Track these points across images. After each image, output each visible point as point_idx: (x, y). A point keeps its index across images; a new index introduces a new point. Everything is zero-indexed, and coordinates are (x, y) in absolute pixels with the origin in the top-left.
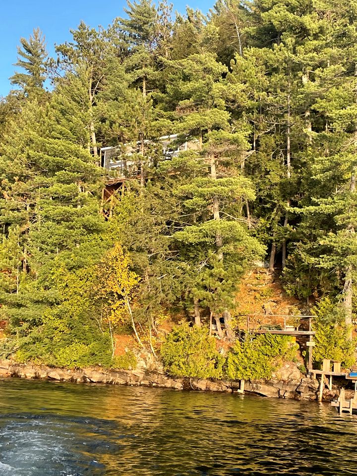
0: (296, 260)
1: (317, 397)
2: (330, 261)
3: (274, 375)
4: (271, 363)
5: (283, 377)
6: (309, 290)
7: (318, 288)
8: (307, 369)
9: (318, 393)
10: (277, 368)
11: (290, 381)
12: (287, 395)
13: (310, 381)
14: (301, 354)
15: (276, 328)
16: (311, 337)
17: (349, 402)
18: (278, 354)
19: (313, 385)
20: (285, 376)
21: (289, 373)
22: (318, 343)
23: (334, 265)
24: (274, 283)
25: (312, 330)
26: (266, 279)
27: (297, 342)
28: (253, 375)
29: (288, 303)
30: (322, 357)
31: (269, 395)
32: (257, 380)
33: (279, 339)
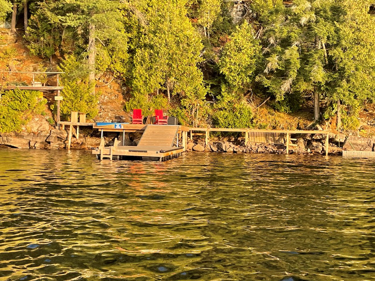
0: (39, 21)
1: (65, 146)
2: (76, 20)
3: (24, 128)
4: (21, 117)
5: (32, 130)
6: (52, 49)
7: (59, 48)
8: (55, 121)
9: (66, 142)
10: (27, 122)
11: (40, 133)
12: (37, 145)
13: (59, 131)
14: (49, 108)
15: (23, 84)
16: (59, 91)
17: (109, 149)
18: (28, 108)
19: (61, 135)
20: (35, 128)
21: (39, 125)
22: (66, 97)
23: (80, 23)
24: (17, 43)
25: (59, 86)
26: (9, 39)
27: (44, 97)
28: (3, 129)
29: (32, 62)
30: (69, 110)
31: (20, 146)
32: (7, 134)
33: (28, 94)
